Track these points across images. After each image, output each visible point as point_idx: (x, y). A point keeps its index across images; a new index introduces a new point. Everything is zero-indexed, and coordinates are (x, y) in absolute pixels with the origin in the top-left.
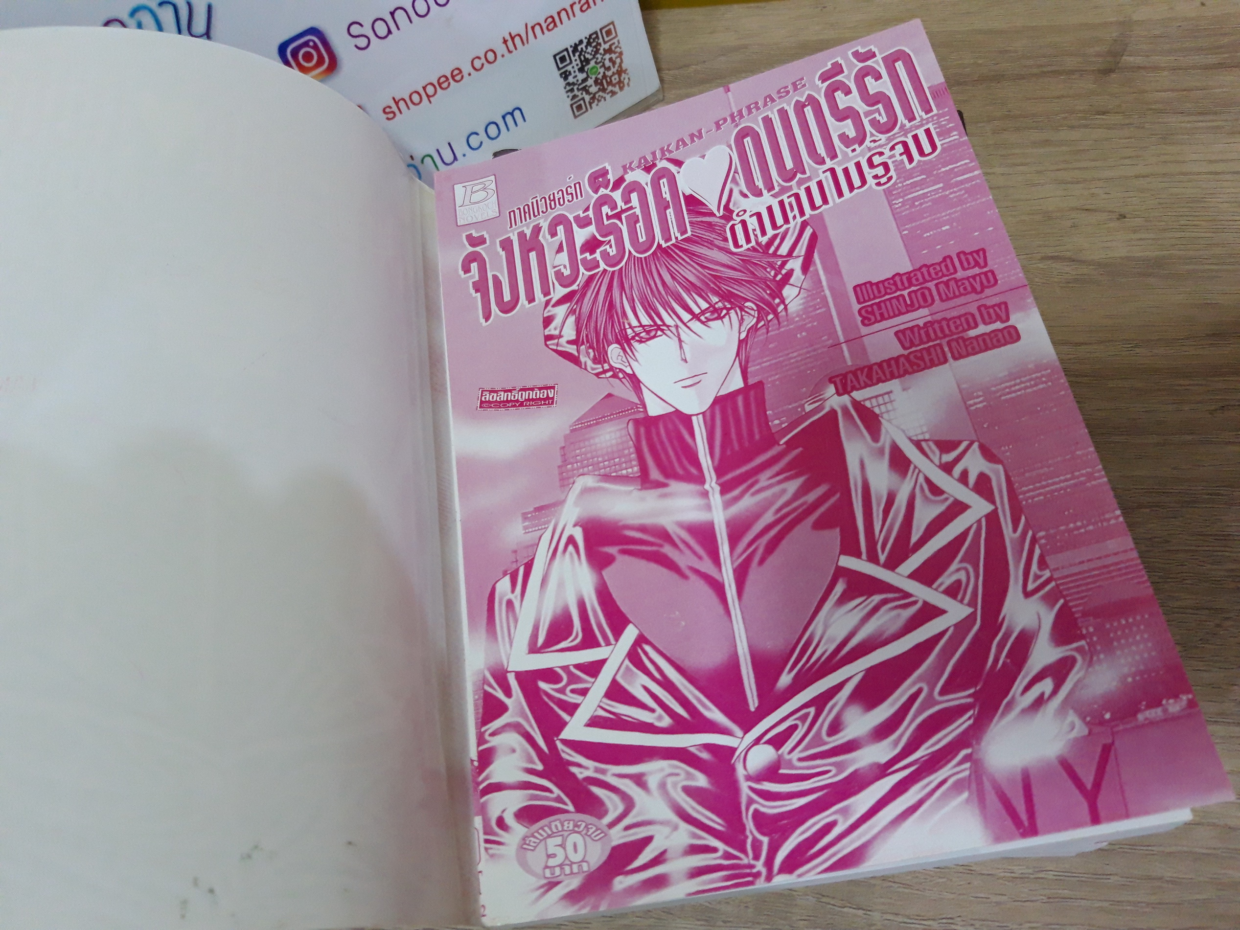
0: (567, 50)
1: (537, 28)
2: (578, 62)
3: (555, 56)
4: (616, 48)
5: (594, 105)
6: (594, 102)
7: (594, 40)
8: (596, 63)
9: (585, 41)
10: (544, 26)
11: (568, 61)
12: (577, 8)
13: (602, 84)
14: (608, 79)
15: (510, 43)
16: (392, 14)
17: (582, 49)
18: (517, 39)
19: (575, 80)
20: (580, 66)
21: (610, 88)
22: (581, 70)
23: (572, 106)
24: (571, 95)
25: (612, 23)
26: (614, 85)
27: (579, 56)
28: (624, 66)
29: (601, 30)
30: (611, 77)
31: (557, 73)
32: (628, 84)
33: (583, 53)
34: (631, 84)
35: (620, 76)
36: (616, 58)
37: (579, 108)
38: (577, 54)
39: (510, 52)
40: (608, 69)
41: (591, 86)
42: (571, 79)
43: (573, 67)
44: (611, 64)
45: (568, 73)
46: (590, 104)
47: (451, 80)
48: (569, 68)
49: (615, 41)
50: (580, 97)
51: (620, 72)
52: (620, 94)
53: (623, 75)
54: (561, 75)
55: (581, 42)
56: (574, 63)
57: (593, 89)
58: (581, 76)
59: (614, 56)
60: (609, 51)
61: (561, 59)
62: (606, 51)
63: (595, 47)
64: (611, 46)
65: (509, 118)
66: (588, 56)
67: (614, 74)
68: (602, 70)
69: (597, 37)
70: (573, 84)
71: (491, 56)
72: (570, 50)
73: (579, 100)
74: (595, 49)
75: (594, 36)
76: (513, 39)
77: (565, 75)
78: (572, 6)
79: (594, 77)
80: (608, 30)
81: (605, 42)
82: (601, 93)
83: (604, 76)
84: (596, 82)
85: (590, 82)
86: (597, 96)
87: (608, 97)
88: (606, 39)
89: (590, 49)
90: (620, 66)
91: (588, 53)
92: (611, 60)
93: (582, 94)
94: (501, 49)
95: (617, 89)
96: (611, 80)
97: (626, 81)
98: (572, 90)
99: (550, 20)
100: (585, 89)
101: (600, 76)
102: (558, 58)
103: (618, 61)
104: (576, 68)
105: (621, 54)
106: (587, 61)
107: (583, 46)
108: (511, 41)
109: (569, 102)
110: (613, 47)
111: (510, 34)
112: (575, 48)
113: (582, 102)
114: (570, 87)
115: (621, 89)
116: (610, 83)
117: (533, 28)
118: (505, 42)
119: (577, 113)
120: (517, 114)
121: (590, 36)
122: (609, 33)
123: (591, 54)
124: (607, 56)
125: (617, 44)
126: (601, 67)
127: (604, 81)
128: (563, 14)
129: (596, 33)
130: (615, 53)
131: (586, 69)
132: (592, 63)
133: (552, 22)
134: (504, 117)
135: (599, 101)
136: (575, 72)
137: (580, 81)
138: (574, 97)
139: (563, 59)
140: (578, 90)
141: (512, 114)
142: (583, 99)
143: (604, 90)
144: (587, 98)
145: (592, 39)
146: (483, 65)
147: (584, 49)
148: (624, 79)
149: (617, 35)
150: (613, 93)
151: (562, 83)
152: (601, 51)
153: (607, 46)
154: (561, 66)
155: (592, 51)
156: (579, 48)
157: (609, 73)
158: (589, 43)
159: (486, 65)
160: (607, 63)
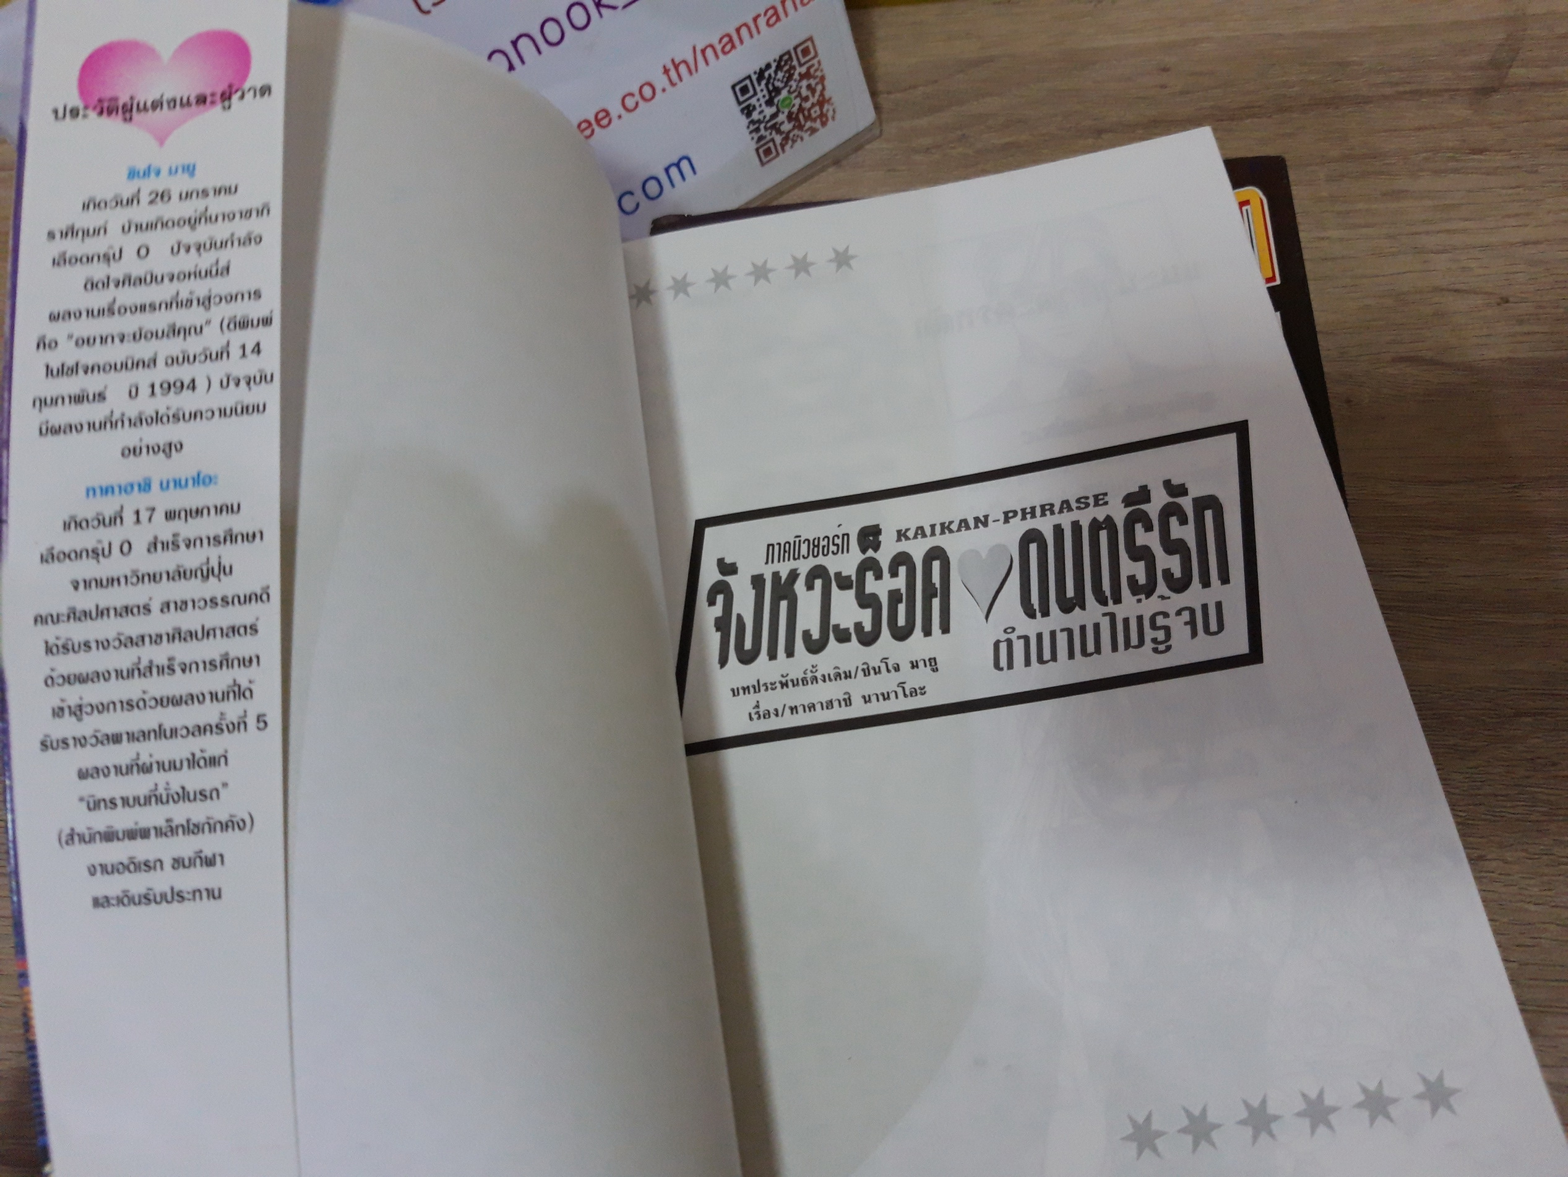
0: (749, 77)
1: (709, 52)
2: (765, 92)
3: (733, 87)
4: (816, 70)
5: (787, 147)
6: (787, 143)
7: (786, 62)
8: (789, 92)
9: (774, 65)
10: (719, 48)
11: (751, 92)
12: (762, 22)
13: (797, 119)
14: (806, 113)
15: (673, 73)
16: (514, 43)
17: (770, 75)
18: (683, 69)
19: (761, 117)
20: (767, 97)
21: (809, 124)
22: (770, 103)
23: (757, 150)
24: (756, 136)
25: (811, 39)
26: (814, 120)
27: (767, 85)
28: (827, 94)
29: (795, 49)
30: (809, 110)
31: (736, 109)
32: (833, 118)
33: (772, 81)
34: (838, 116)
35: (821, 109)
36: (817, 84)
37: (768, 152)
38: (764, 82)
39: (673, 84)
40: (806, 99)
41: (783, 123)
42: (755, 116)
43: (758, 100)
44: (809, 93)
45: (751, 108)
46: (783, 146)
47: (595, 126)
48: (753, 101)
49: (815, 61)
50: (769, 138)
51: (822, 103)
52: (822, 131)
53: (826, 107)
54: (742, 111)
55: (768, 66)
56: (760, 95)
57: (786, 127)
58: (769, 111)
59: (813, 82)
60: (806, 76)
61: (741, 89)
62: (802, 77)
63: (788, 71)
64: (809, 69)
65: (674, 171)
66: (778, 84)
67: (813, 105)
68: (797, 101)
69: (791, 58)
70: (759, 122)
71: (647, 92)
72: (754, 77)
73: (767, 143)
74: (787, 75)
75: (786, 57)
76: (676, 67)
77: (748, 111)
78: (755, 20)
79: (786, 111)
80: (805, 49)
81: (801, 65)
82: (796, 132)
83: (801, 109)
84: (790, 117)
85: (782, 117)
86: (791, 135)
87: (806, 136)
88: (803, 60)
89: (780, 75)
90: (822, 94)
91: (778, 80)
92: (809, 87)
93: (771, 134)
94: (661, 81)
95: (818, 124)
96: (810, 115)
97: (830, 114)
98: (757, 130)
99: (726, 40)
100: (776, 128)
101: (795, 109)
102: (737, 88)
103: (819, 88)
104: (762, 101)
105: (823, 78)
106: (778, 91)
107: (772, 71)
108: (674, 69)
109: (753, 145)
110: (812, 71)
111: (673, 61)
112: (761, 74)
113: (771, 145)
114: (755, 126)
115: (824, 124)
116: (808, 118)
117: (703, 51)
118: (666, 71)
119: (765, 160)
120: (685, 165)
121: (781, 57)
122: (806, 52)
123: (782, 82)
124: (804, 83)
125: (816, 66)
126: (796, 97)
127: (801, 117)
128: (744, 31)
129: (788, 53)
130: (815, 78)
131: (776, 101)
132: (784, 93)
133: (729, 43)
134: (667, 170)
135: (794, 141)
136: (760, 106)
137: (768, 118)
138: (761, 138)
139: (744, 90)
140: (766, 129)
141: (677, 165)
142: (773, 140)
143: (800, 127)
144: (778, 139)
145: (783, 62)
146: (637, 104)
147: (773, 75)
148: (828, 110)
149: (816, 55)
150: (813, 131)
151: (744, 121)
152: (796, 76)
153: (803, 70)
154: (741, 99)
155: (784, 77)
156: (766, 74)
157: (807, 105)
158: (779, 68)
159: (642, 103)
160: (804, 92)
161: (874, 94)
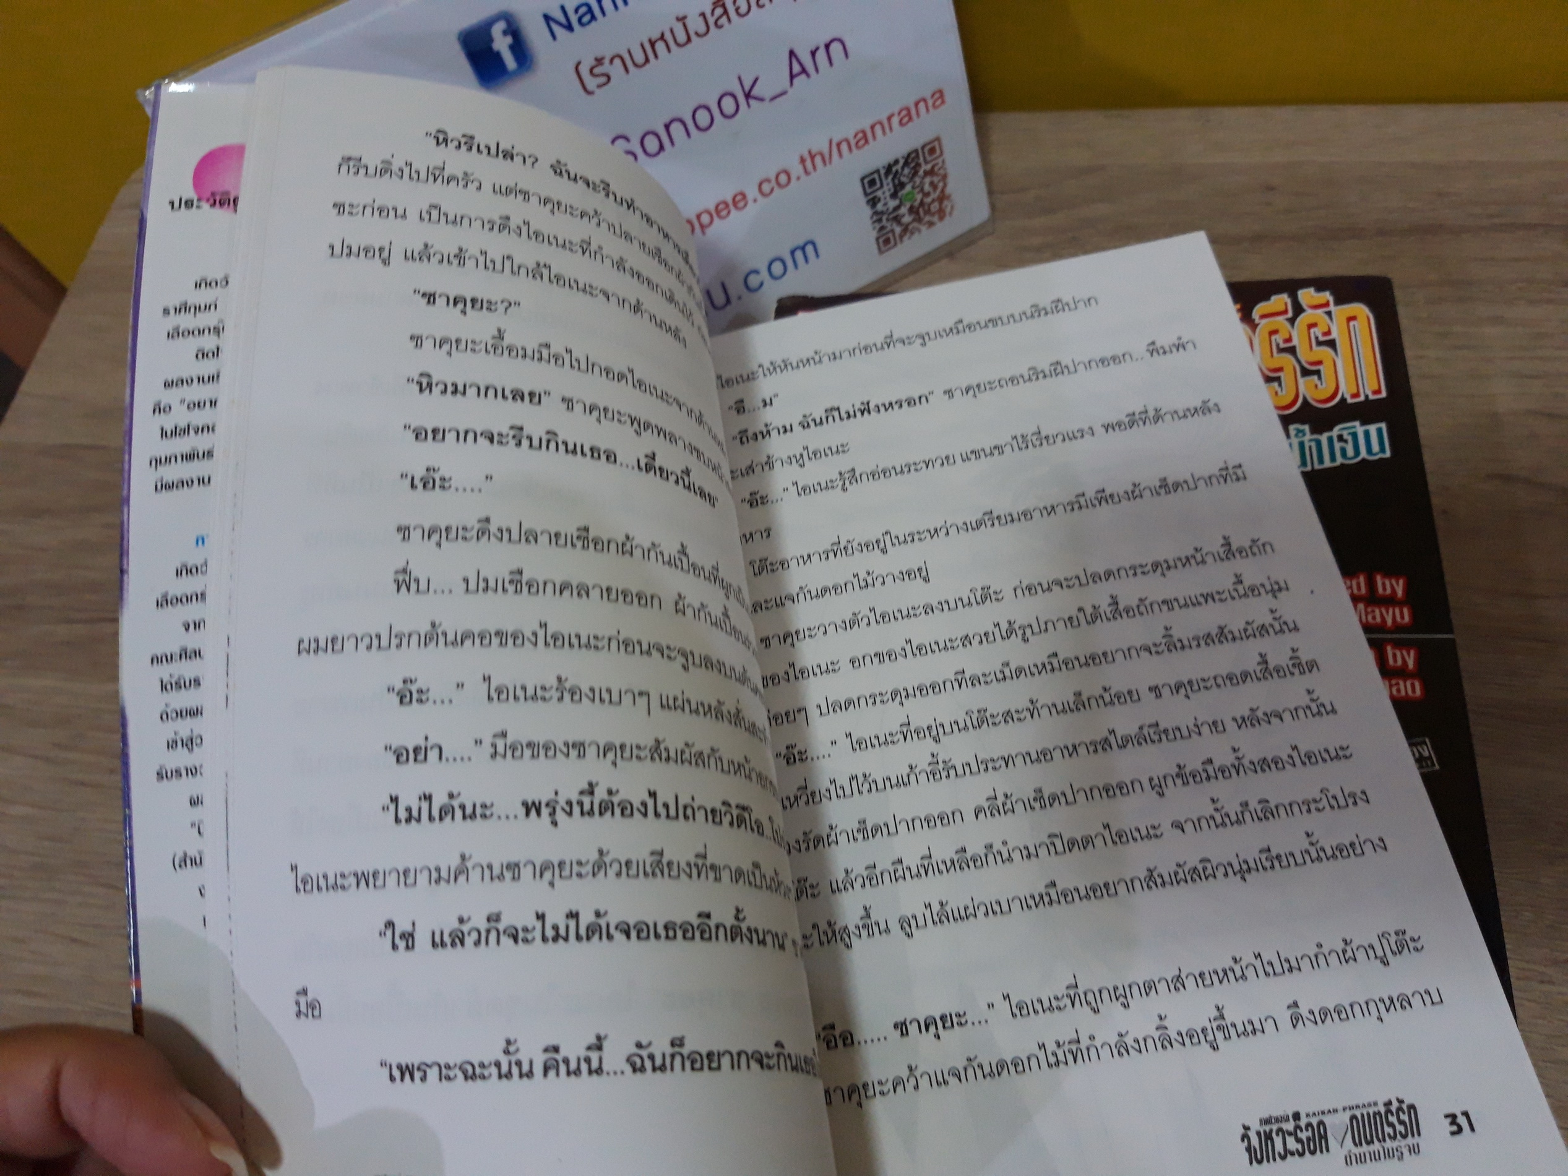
0: (878, 171)
1: (844, 146)
2: (891, 185)
3: (862, 179)
4: (939, 169)
5: (906, 238)
6: (905, 234)
7: (913, 160)
8: (913, 188)
9: (902, 162)
10: (853, 142)
11: (878, 185)
12: (895, 121)
13: (917, 213)
14: (926, 207)
15: (809, 164)
16: (667, 127)
17: (897, 171)
18: (818, 159)
19: (885, 209)
20: (892, 190)
21: (927, 218)
22: (894, 195)
23: (877, 239)
24: (878, 226)
25: (938, 139)
26: (933, 214)
27: (893, 179)
28: (948, 190)
29: (923, 147)
30: (929, 205)
31: (863, 200)
32: (951, 214)
33: (898, 176)
34: (955, 213)
35: (941, 203)
36: (939, 181)
37: (887, 241)
38: (890, 177)
39: (807, 172)
40: (927, 194)
41: (903, 216)
42: (880, 207)
43: (884, 193)
44: (931, 190)
45: (876, 200)
46: (901, 237)
47: (731, 207)
48: (879, 193)
49: (940, 160)
50: (889, 228)
51: (943, 198)
52: (939, 226)
53: (945, 203)
54: (868, 202)
55: (896, 162)
56: (885, 188)
57: (907, 219)
58: (893, 204)
59: (936, 179)
60: (931, 173)
61: (870, 182)
62: (926, 173)
63: (914, 168)
64: (933, 167)
65: (799, 255)
66: (904, 179)
67: (933, 201)
68: (919, 197)
69: (917, 156)
70: (882, 213)
71: (783, 178)
72: (882, 172)
73: (888, 233)
74: (913, 172)
75: (913, 155)
76: (812, 157)
77: (873, 202)
78: (889, 118)
79: (908, 205)
80: (933, 148)
81: (926, 162)
82: (915, 224)
83: (922, 204)
84: (911, 210)
85: (904, 210)
86: (910, 227)
87: (924, 228)
88: (929, 158)
89: (906, 171)
90: (943, 191)
91: (904, 176)
92: (932, 184)
93: (892, 225)
94: (796, 169)
95: (935, 219)
96: (929, 209)
97: (948, 210)
98: (880, 220)
99: (860, 135)
100: (897, 219)
101: (916, 204)
102: (866, 181)
103: (941, 185)
104: (888, 194)
105: (945, 177)
106: (902, 185)
107: (899, 167)
108: (810, 160)
109: (874, 234)
110: (936, 169)
111: (810, 152)
112: (889, 169)
113: (890, 235)
114: (877, 216)
115: (941, 218)
116: (928, 212)
117: (839, 145)
118: (803, 161)
119: (883, 248)
120: (809, 249)
121: (909, 155)
122: (932, 151)
123: (908, 177)
124: (927, 180)
125: (940, 165)
126: (918, 193)
127: (921, 210)
128: (878, 129)
129: (916, 151)
130: (937, 175)
131: (900, 194)
132: (908, 188)
133: (863, 138)
134: (793, 253)
135: (912, 233)
136: (885, 198)
137: (891, 209)
138: (882, 228)
139: (872, 183)
140: (888, 220)
141: (803, 248)
142: (892, 231)
143: (919, 220)
144: (898, 230)
145: (911, 159)
146: (772, 190)
147: (900, 171)
148: (946, 206)
149: (942, 154)
150: (931, 224)
151: (867, 211)
152: (921, 173)
153: (929, 167)
154: (869, 191)
155: (909, 173)
156: (894, 169)
157: (928, 200)
158: (906, 164)
159: (776, 189)
160: (927, 188)
161: (991, 192)
